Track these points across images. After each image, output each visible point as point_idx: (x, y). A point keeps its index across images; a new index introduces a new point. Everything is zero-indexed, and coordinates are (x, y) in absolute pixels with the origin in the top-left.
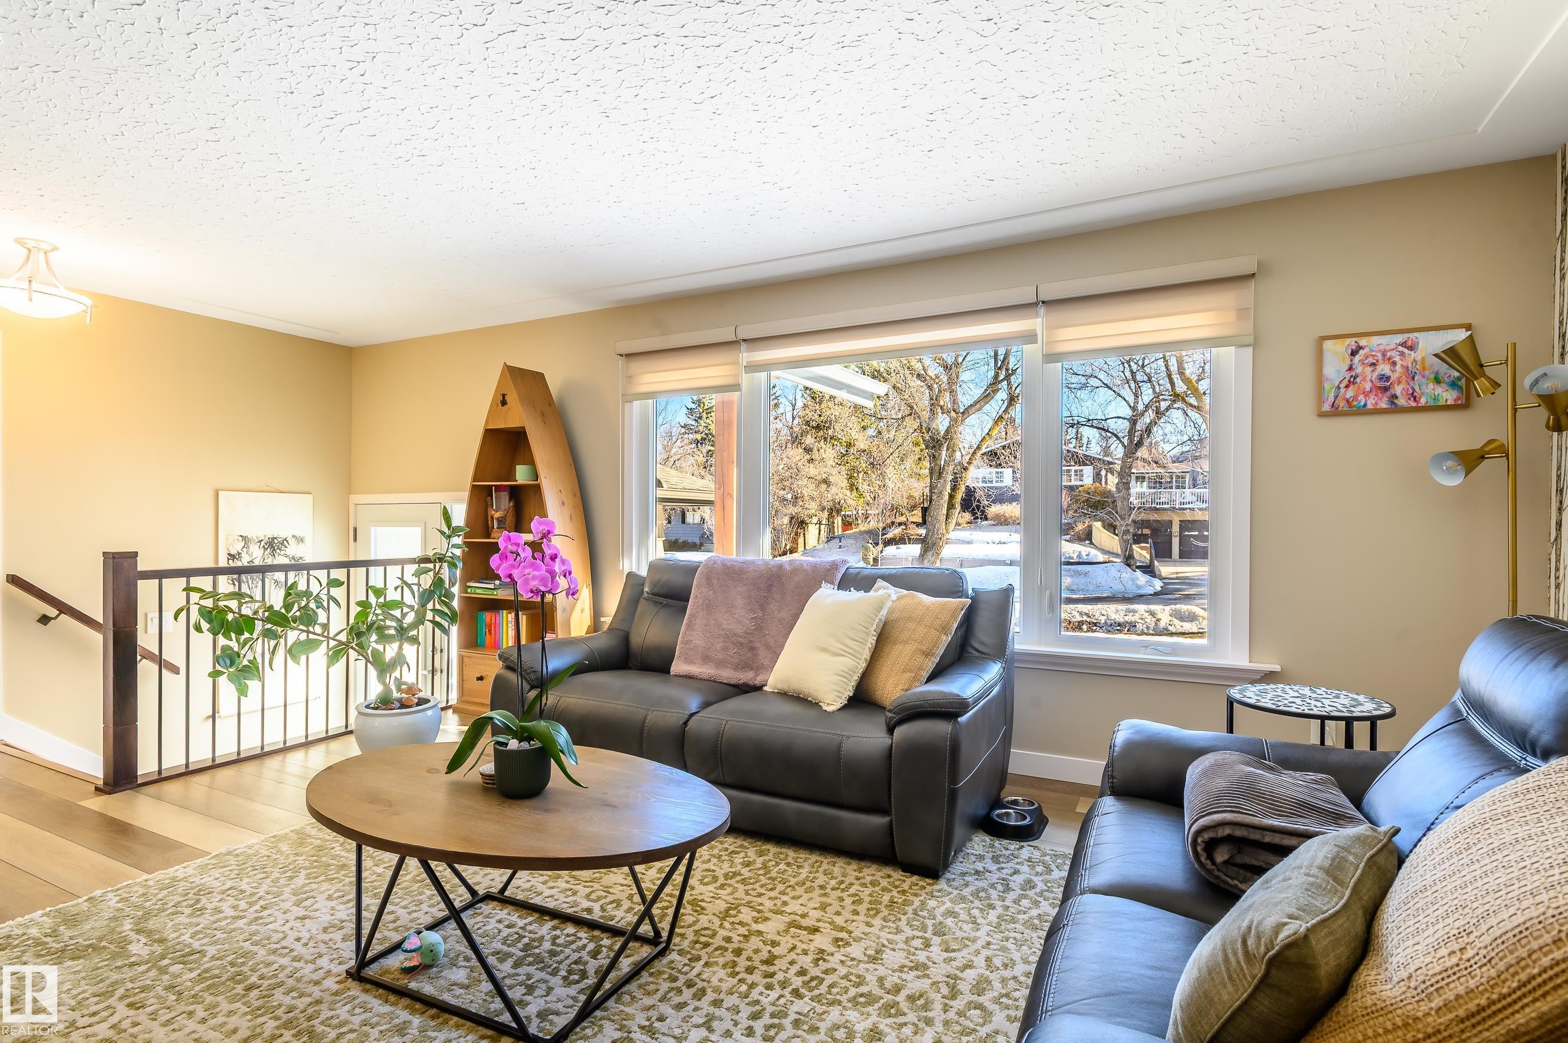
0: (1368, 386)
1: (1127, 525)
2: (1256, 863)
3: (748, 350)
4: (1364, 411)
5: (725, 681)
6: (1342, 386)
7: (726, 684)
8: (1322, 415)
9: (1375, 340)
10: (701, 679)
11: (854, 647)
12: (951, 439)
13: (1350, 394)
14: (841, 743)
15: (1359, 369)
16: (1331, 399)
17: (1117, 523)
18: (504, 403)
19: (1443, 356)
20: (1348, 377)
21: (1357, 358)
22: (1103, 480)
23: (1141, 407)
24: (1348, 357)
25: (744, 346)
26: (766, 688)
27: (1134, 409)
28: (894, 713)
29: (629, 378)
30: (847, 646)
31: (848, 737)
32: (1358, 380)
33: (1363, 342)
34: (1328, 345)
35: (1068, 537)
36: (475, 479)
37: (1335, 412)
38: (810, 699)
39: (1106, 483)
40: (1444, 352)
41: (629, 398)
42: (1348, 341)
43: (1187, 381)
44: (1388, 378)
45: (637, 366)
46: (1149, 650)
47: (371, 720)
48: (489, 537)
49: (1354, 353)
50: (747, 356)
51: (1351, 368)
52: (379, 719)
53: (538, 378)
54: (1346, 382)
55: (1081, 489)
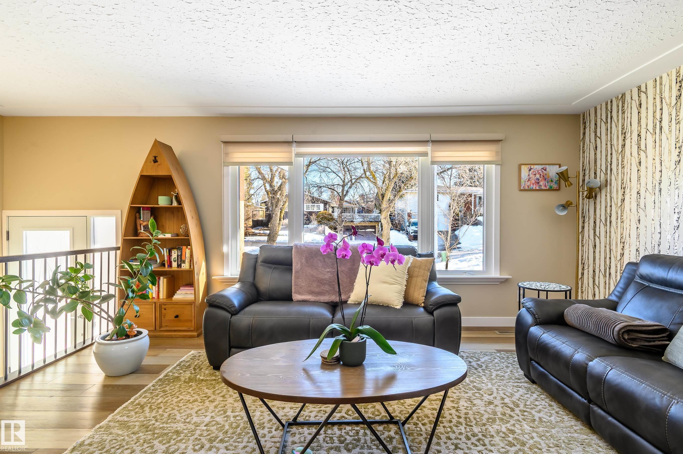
0: (533, 182)
1: (341, 227)
2: (634, 337)
3: (296, 146)
4: (532, 190)
5: (322, 301)
6: (527, 181)
7: (323, 302)
8: (521, 190)
9: (536, 167)
10: (311, 302)
11: (400, 280)
12: (282, 190)
13: (529, 184)
14: (412, 321)
15: (531, 176)
16: (523, 185)
17: (338, 227)
18: (155, 161)
19: (559, 174)
20: (528, 178)
21: (531, 172)
22: (328, 210)
23: (346, 181)
24: (528, 171)
25: (294, 145)
26: (348, 302)
27: (344, 182)
28: (433, 306)
29: (227, 154)
30: (396, 280)
31: (414, 318)
32: (531, 179)
33: (532, 167)
34: (523, 166)
35: (315, 233)
36: (132, 203)
37: (525, 190)
38: (381, 304)
39: (329, 210)
40: (560, 173)
41: (228, 164)
42: (528, 166)
43: (371, 172)
44: (539, 179)
45: (231, 148)
46: (467, 274)
47: (109, 348)
48: (137, 236)
49: (530, 170)
50: (295, 149)
51: (529, 175)
52: (114, 346)
53: (169, 149)
54: (527, 180)
55: (319, 213)
